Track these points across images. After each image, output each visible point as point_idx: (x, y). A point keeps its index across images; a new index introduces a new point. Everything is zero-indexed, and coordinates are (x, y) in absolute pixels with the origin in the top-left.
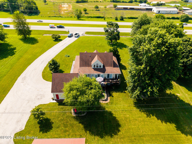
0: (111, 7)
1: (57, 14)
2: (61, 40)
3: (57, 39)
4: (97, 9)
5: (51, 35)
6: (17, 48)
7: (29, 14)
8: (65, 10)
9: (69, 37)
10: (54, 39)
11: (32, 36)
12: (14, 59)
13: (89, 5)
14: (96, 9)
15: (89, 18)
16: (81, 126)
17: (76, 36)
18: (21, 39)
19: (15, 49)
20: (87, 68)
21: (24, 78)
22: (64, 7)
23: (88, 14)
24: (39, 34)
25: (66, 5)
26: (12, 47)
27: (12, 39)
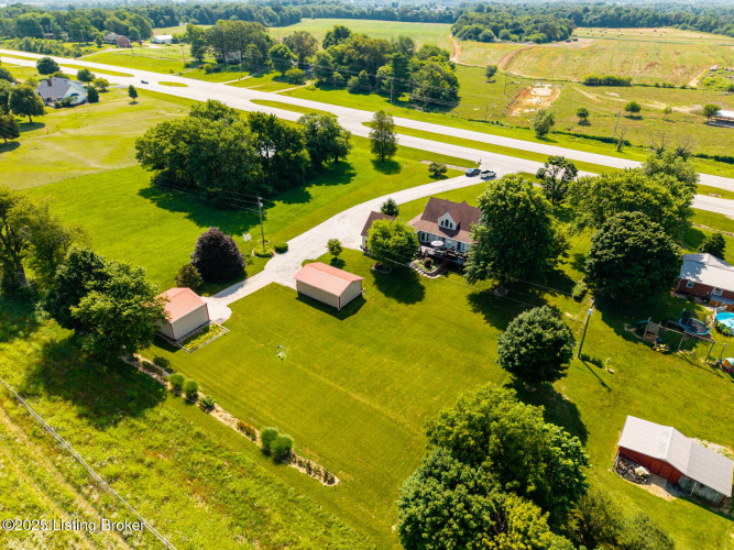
0: (697, 113)
1: (497, 115)
2: (445, 178)
3: (438, 174)
4: (635, 114)
5: (429, 163)
6: (358, 176)
7: (427, 107)
8: (529, 107)
9: (468, 175)
10: (433, 174)
11: (395, 158)
12: (344, 190)
13: (622, 96)
14: (629, 113)
15: (577, 139)
16: (373, 279)
17: (485, 176)
18: (373, 162)
19: (354, 175)
20: (431, 223)
21: (343, 217)
22: (535, 96)
23: (589, 125)
24: (415, 158)
25: (546, 88)
26: (352, 171)
27: (359, 158)
